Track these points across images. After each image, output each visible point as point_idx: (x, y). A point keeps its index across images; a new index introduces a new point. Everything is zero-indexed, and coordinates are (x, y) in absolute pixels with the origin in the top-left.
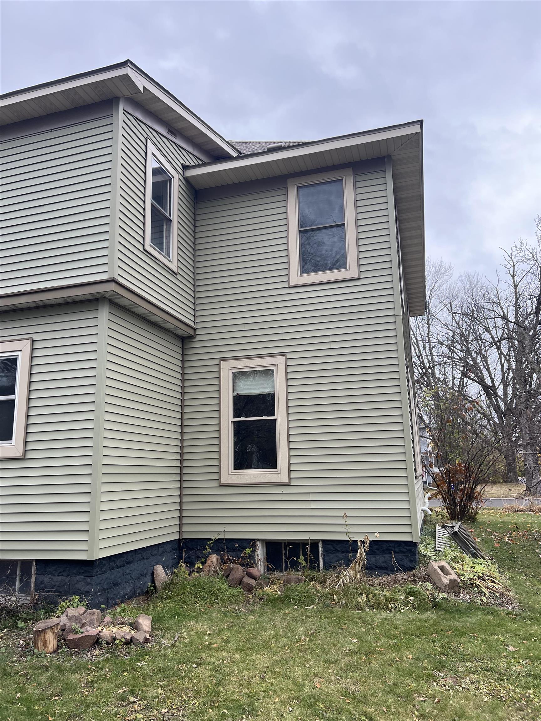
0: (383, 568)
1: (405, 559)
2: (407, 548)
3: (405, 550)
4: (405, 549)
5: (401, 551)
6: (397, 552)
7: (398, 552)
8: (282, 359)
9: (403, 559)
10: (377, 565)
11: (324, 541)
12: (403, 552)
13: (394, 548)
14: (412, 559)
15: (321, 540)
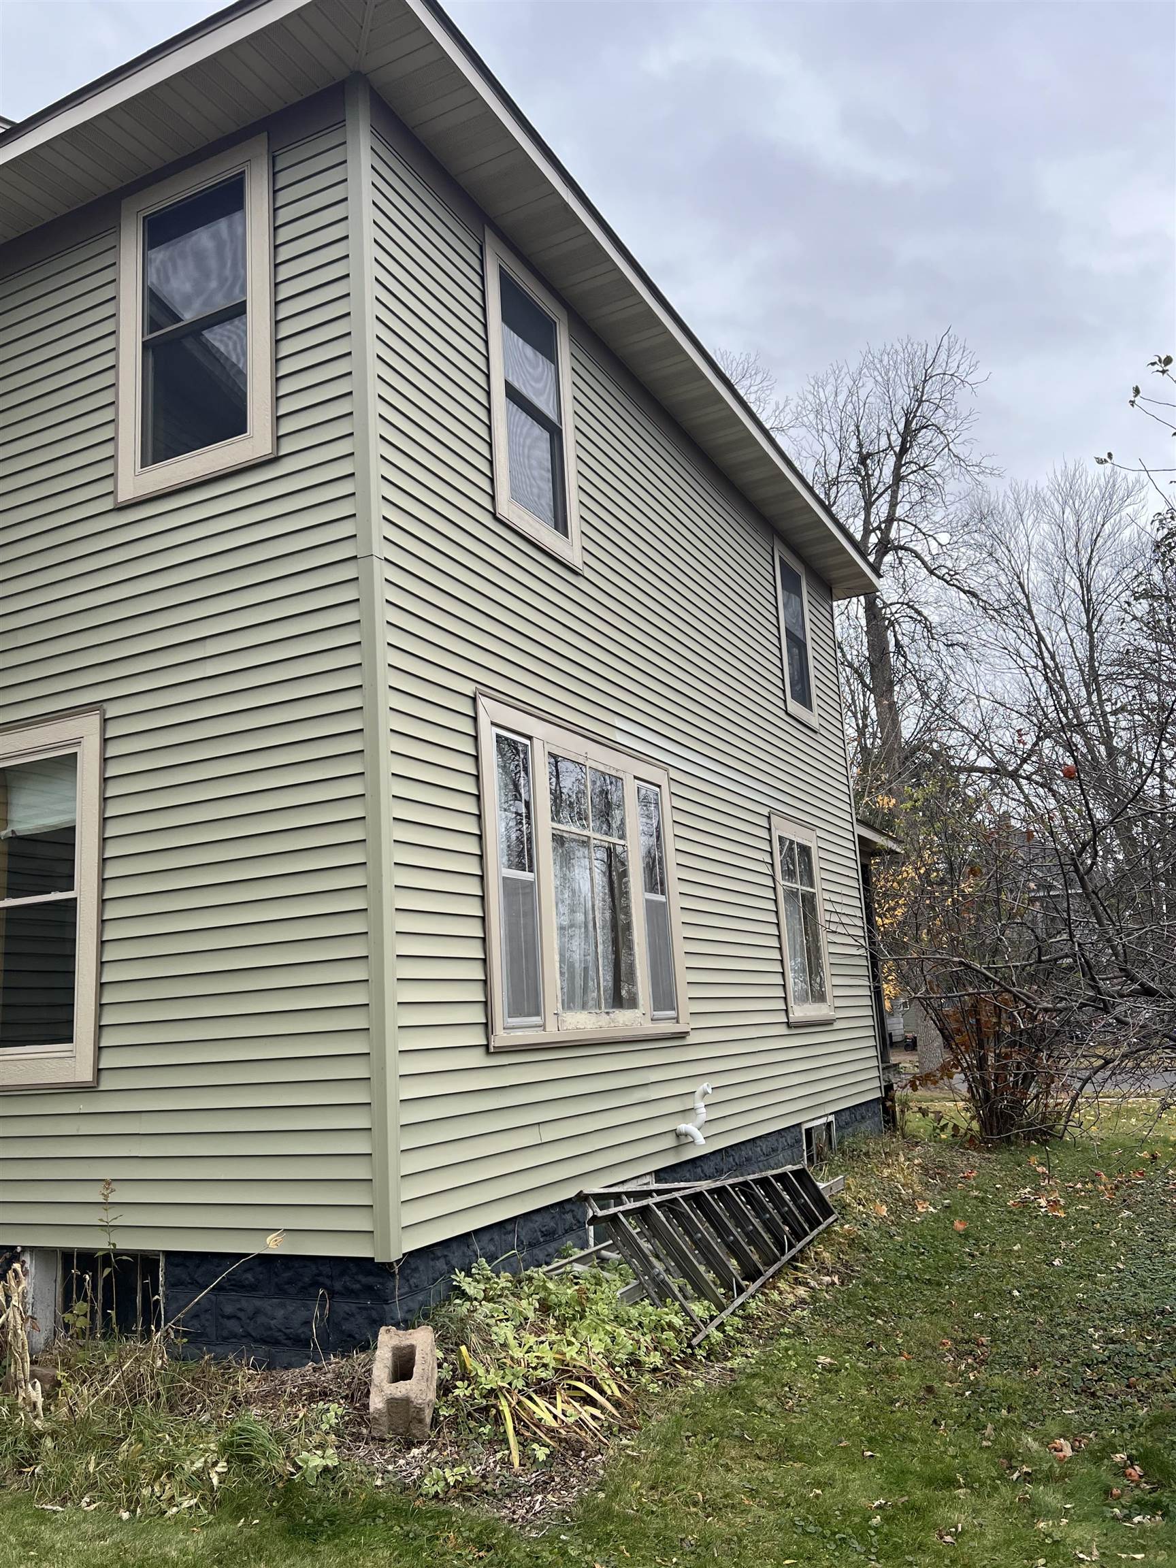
0: (301, 1341)
1: (357, 1316)
2: (364, 1280)
3: (358, 1286)
4: (359, 1282)
5: (346, 1288)
6: (337, 1293)
7: (341, 1294)
8: (94, 721)
9: (353, 1315)
10: (288, 1331)
11: (168, 1254)
12: (352, 1291)
13: (331, 1277)
14: (374, 1314)
15: (163, 1252)
